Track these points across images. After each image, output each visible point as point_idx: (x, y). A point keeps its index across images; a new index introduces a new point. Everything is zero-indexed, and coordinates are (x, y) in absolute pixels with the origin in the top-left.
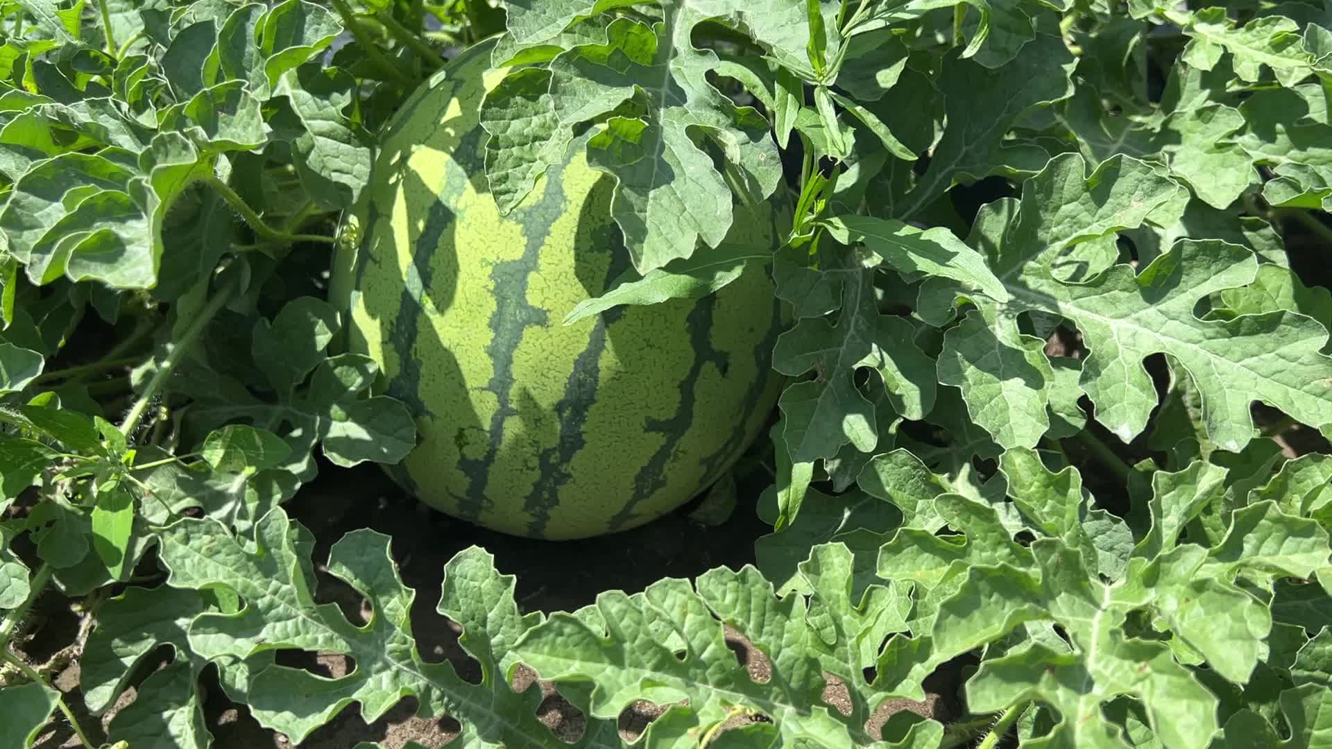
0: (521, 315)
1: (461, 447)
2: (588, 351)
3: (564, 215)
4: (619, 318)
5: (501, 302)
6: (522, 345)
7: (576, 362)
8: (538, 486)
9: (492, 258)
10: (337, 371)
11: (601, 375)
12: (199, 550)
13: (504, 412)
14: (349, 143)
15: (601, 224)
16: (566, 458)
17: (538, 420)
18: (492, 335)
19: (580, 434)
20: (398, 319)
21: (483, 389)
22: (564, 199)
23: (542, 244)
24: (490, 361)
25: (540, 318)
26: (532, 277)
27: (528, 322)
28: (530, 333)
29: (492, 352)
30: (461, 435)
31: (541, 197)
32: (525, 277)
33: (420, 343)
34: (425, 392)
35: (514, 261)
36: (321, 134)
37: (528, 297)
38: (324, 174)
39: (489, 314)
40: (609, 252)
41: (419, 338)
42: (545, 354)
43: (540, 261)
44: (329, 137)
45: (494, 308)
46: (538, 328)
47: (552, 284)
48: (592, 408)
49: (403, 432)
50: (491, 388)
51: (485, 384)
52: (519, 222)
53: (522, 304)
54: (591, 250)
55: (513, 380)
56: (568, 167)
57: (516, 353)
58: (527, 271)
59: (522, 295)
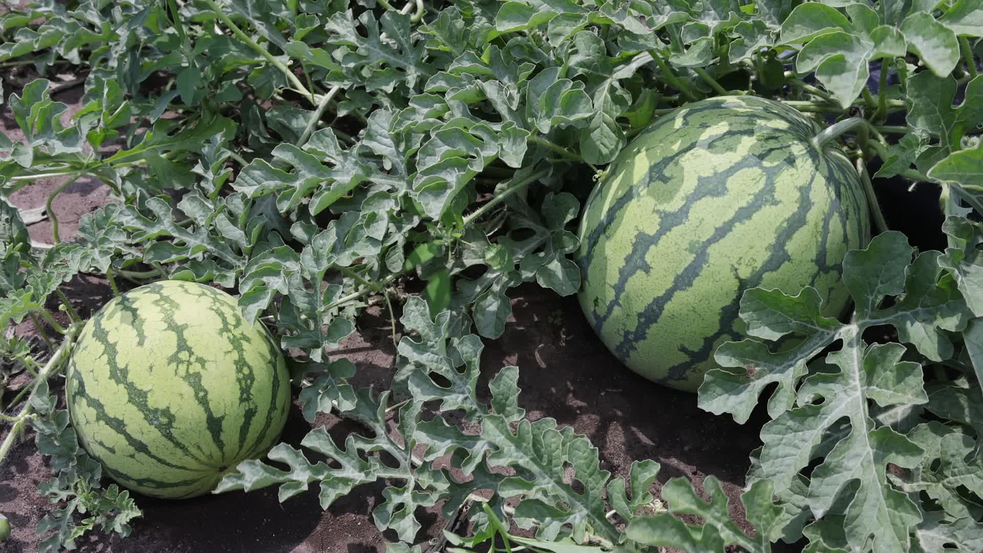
0: (639, 262)
1: (596, 305)
2: (662, 297)
3: (683, 225)
4: (684, 290)
5: (634, 251)
6: (634, 277)
7: (654, 299)
8: (621, 343)
9: (641, 228)
10: (565, 237)
11: (664, 312)
12: (419, 311)
13: (615, 302)
14: (614, 133)
15: (698, 239)
16: (637, 339)
17: (628, 315)
18: (624, 264)
19: (645, 333)
20: (595, 230)
21: (611, 286)
22: (687, 217)
23: (665, 234)
24: (618, 276)
25: (647, 269)
26: (652, 247)
27: (640, 268)
28: (640, 273)
29: (621, 272)
30: (596, 301)
31: (677, 210)
32: (649, 246)
33: (596, 248)
34: (591, 271)
35: (649, 235)
36: (605, 123)
37: (646, 256)
38: (598, 143)
39: (627, 253)
40: (694, 255)
41: (598, 245)
42: (642, 287)
43: (660, 242)
44: (608, 126)
45: (631, 252)
46: (644, 273)
47: (659, 256)
48: (654, 325)
49: (576, 283)
50: (614, 287)
51: (613, 285)
52: (660, 217)
53: (642, 257)
54: (686, 250)
55: (624, 290)
56: (698, 202)
57: (630, 279)
58: (652, 243)
59: (644, 254)
